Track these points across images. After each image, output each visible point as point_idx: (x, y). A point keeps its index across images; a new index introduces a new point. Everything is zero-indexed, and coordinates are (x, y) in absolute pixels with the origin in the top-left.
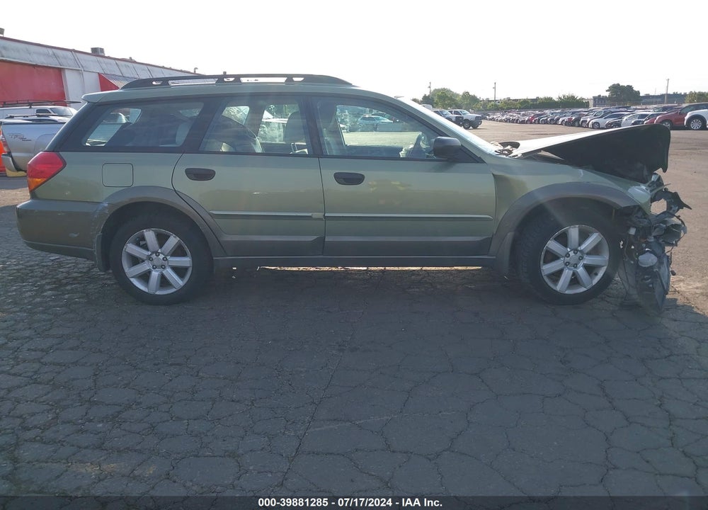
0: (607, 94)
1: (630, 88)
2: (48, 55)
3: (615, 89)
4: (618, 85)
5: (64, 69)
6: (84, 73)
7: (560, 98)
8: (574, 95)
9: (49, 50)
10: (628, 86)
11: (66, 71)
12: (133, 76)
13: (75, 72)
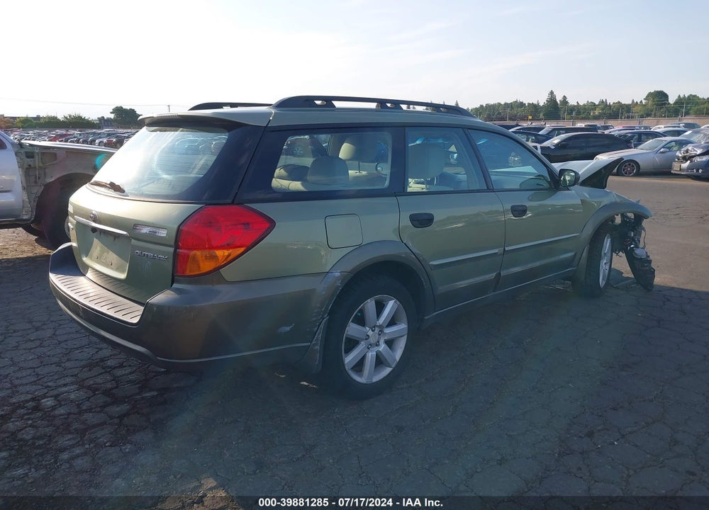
0: (112, 116)
1: (132, 111)
3: (119, 111)
4: (121, 107)
7: (66, 118)
8: (81, 115)
10: (131, 109)
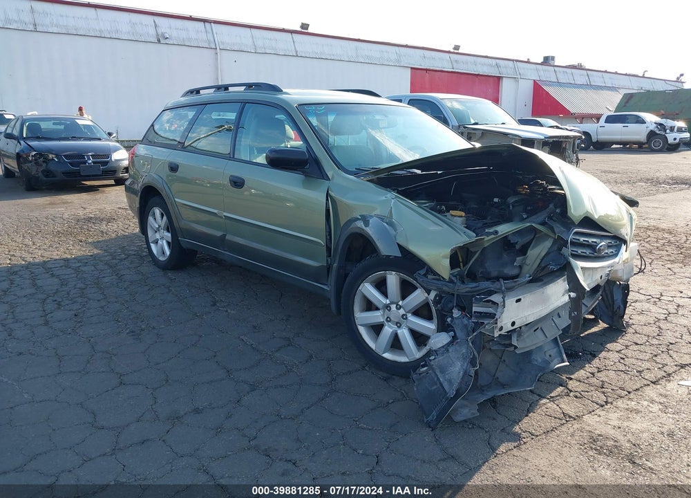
2: (491, 66)
5: (502, 77)
6: (520, 81)
9: (494, 60)
11: (504, 79)
12: (568, 81)
13: (512, 80)
